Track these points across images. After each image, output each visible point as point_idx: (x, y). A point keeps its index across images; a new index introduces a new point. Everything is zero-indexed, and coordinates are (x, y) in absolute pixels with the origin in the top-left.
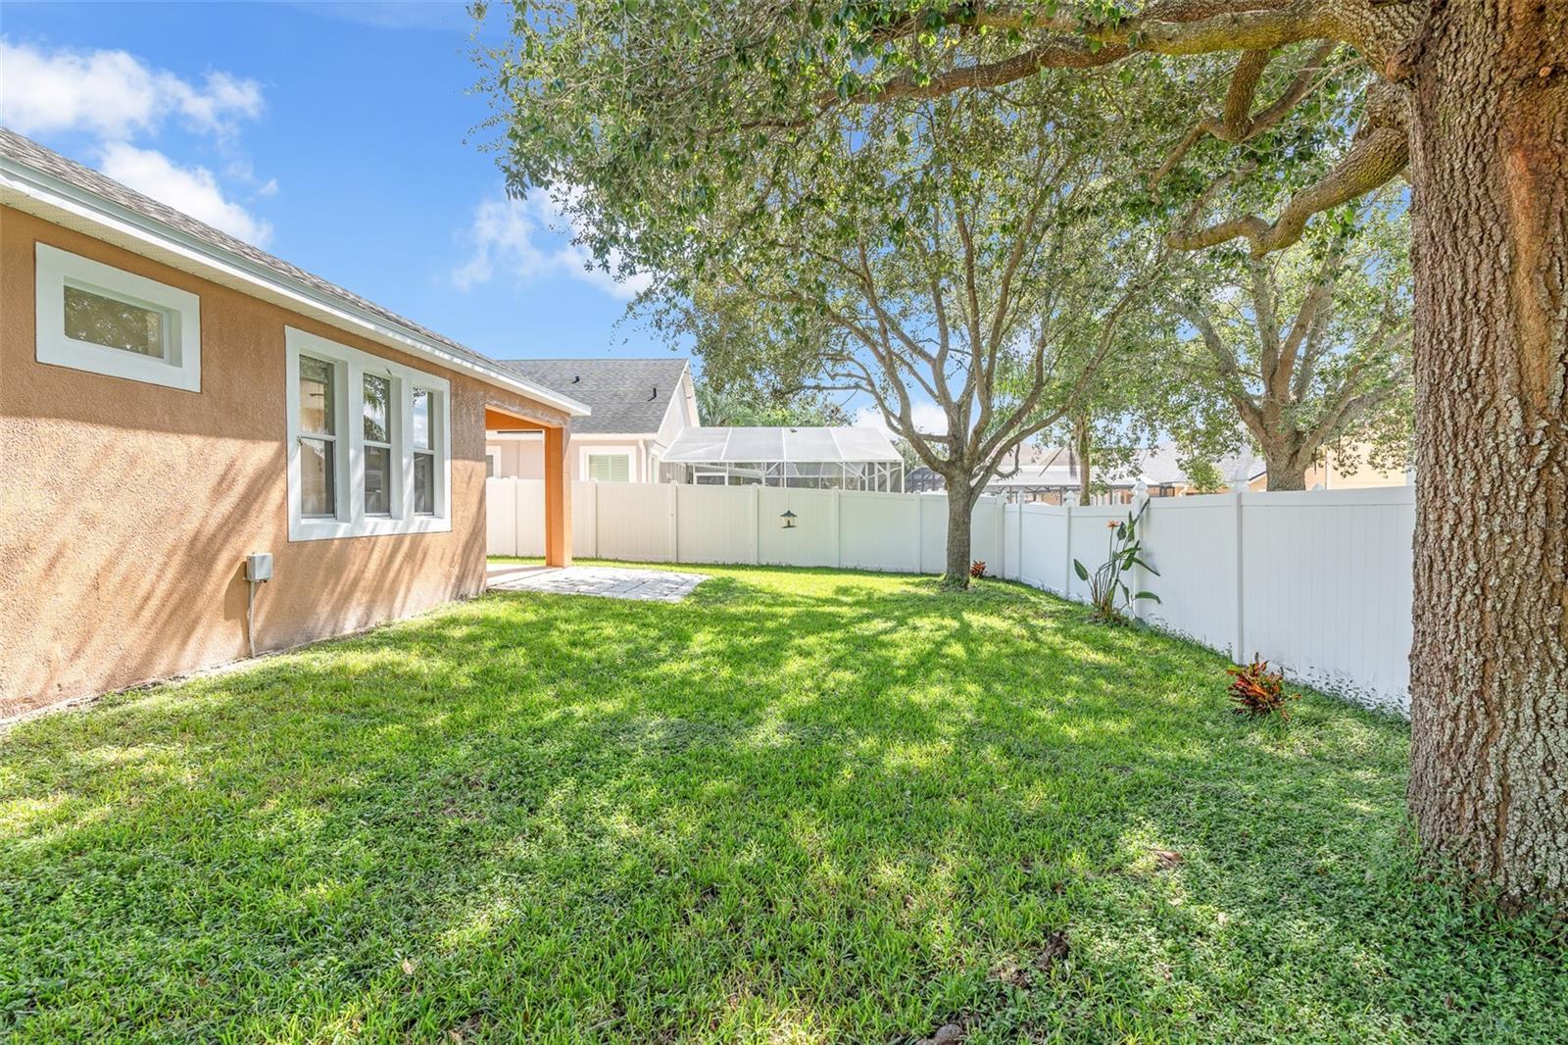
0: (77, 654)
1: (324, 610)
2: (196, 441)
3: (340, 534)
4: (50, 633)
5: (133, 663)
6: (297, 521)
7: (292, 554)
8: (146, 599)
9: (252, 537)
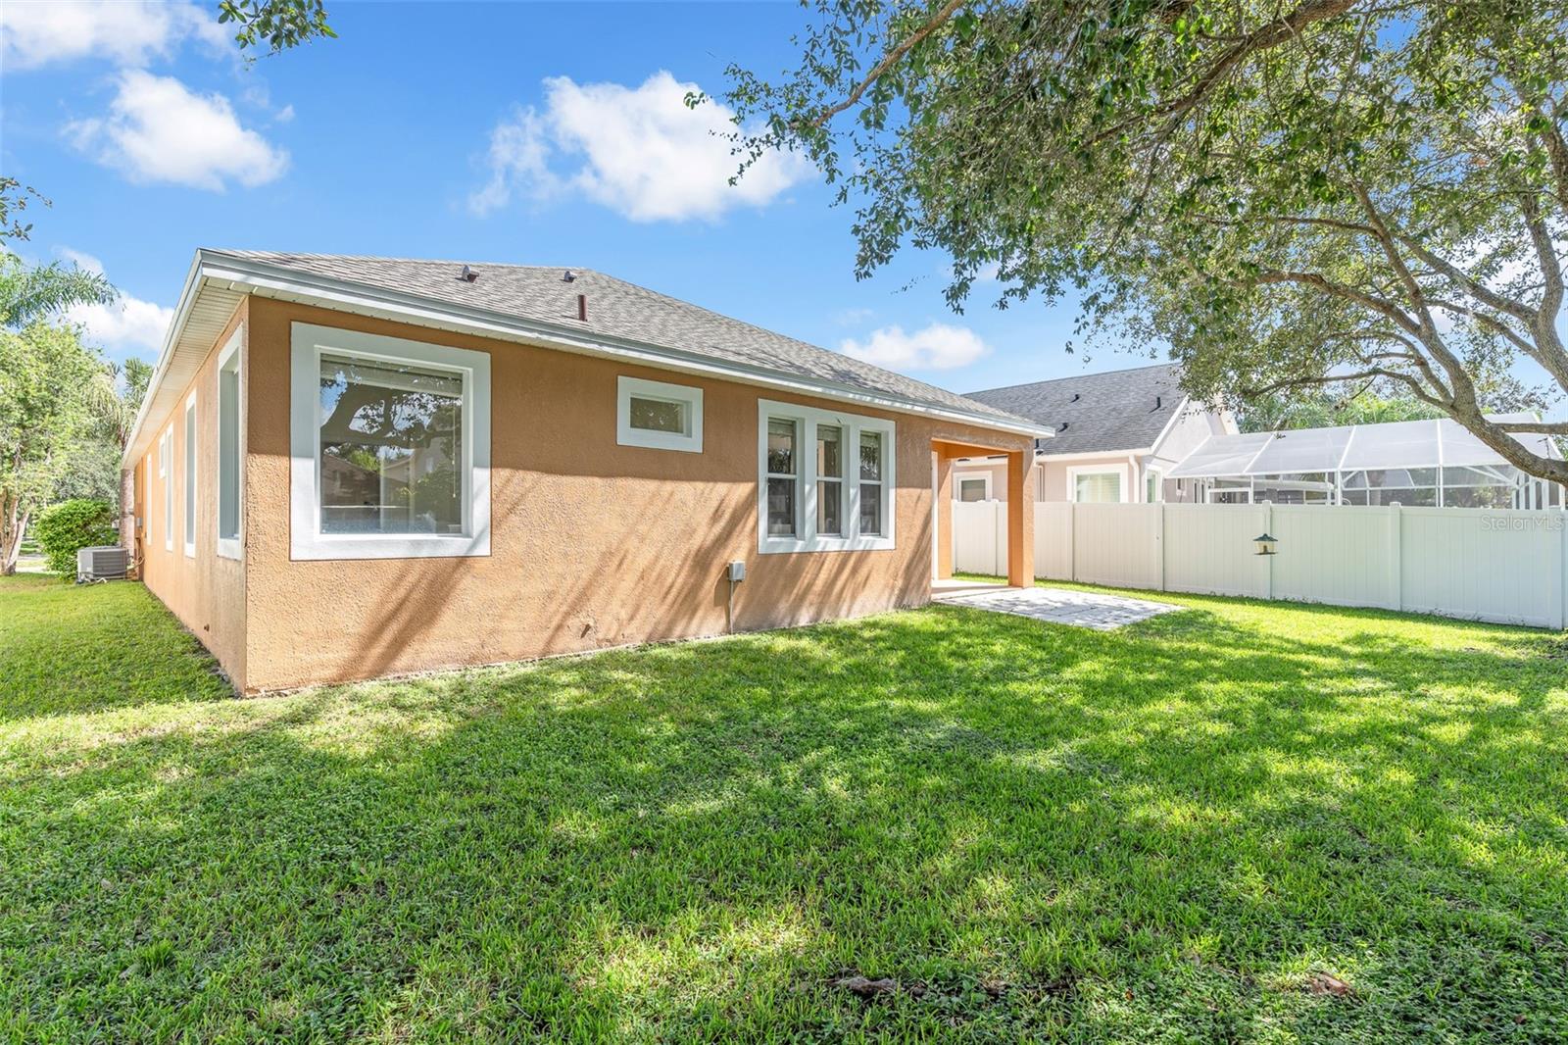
0: (632, 618)
1: (783, 607)
2: (700, 485)
3: (797, 549)
4: (620, 603)
5: (662, 628)
6: (764, 539)
7: (762, 563)
8: (671, 587)
9: (734, 551)
